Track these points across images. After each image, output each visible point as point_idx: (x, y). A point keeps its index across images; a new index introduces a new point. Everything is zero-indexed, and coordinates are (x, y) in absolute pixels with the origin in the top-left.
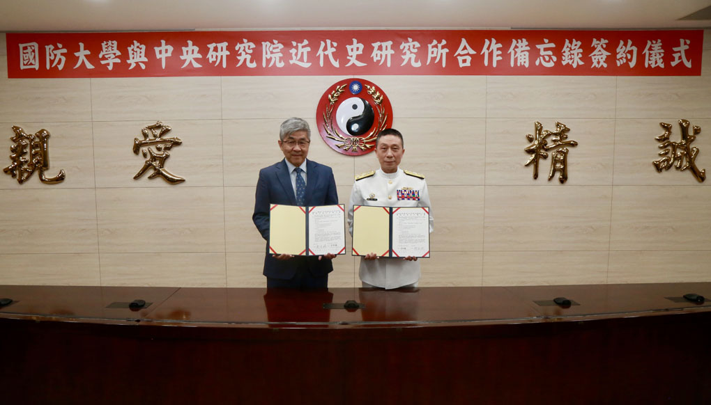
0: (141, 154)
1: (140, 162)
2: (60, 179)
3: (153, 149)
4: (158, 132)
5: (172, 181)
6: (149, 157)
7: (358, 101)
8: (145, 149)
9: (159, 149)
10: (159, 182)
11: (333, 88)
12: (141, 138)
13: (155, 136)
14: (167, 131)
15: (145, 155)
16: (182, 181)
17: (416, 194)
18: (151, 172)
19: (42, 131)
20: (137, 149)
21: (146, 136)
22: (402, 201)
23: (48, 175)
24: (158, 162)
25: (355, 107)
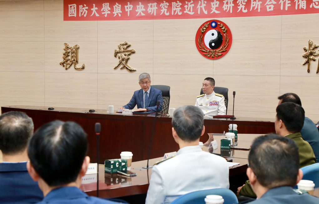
0: (118, 57)
1: (117, 61)
2: (83, 68)
3: (123, 54)
4: (125, 47)
5: (131, 71)
6: (121, 59)
7: (215, 31)
8: (119, 55)
9: (125, 55)
10: (125, 70)
11: (203, 25)
12: (118, 50)
13: (124, 49)
14: (129, 46)
15: (119, 58)
16: (135, 71)
17: (217, 103)
18: (121, 66)
19: (76, 46)
20: (116, 54)
21: (120, 48)
22: (211, 106)
23: (78, 66)
24: (125, 61)
25: (213, 34)
